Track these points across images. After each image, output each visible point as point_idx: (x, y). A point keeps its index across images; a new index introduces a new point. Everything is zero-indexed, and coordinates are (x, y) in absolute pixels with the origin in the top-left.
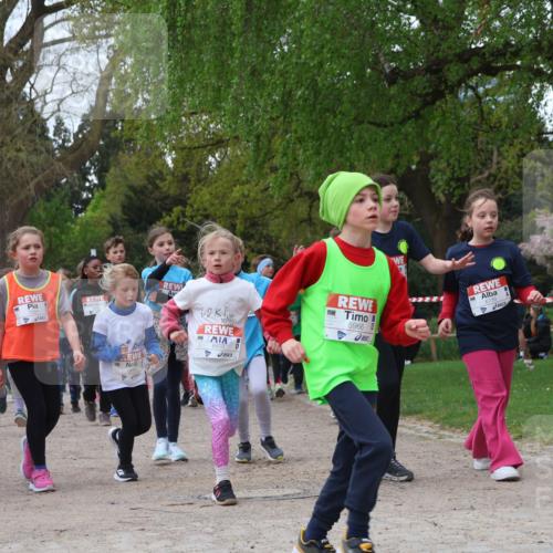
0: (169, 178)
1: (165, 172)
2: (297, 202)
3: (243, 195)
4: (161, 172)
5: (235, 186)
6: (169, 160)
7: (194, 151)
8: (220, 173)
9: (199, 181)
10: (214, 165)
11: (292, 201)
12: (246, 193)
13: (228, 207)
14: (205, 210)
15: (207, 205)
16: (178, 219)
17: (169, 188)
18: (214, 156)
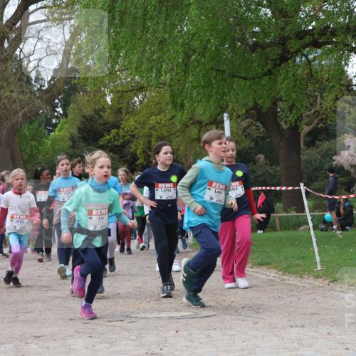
0: (109, 111)
1: (106, 106)
2: (191, 127)
3: (158, 123)
4: (103, 107)
5: (151, 116)
6: (108, 99)
7: (125, 94)
8: (142, 108)
9: (128, 113)
10: (138, 103)
11: (188, 127)
12: (159, 121)
13: (147, 130)
14: (132, 132)
15: (132, 128)
16: (115, 137)
17: (108, 118)
18: (138, 97)
